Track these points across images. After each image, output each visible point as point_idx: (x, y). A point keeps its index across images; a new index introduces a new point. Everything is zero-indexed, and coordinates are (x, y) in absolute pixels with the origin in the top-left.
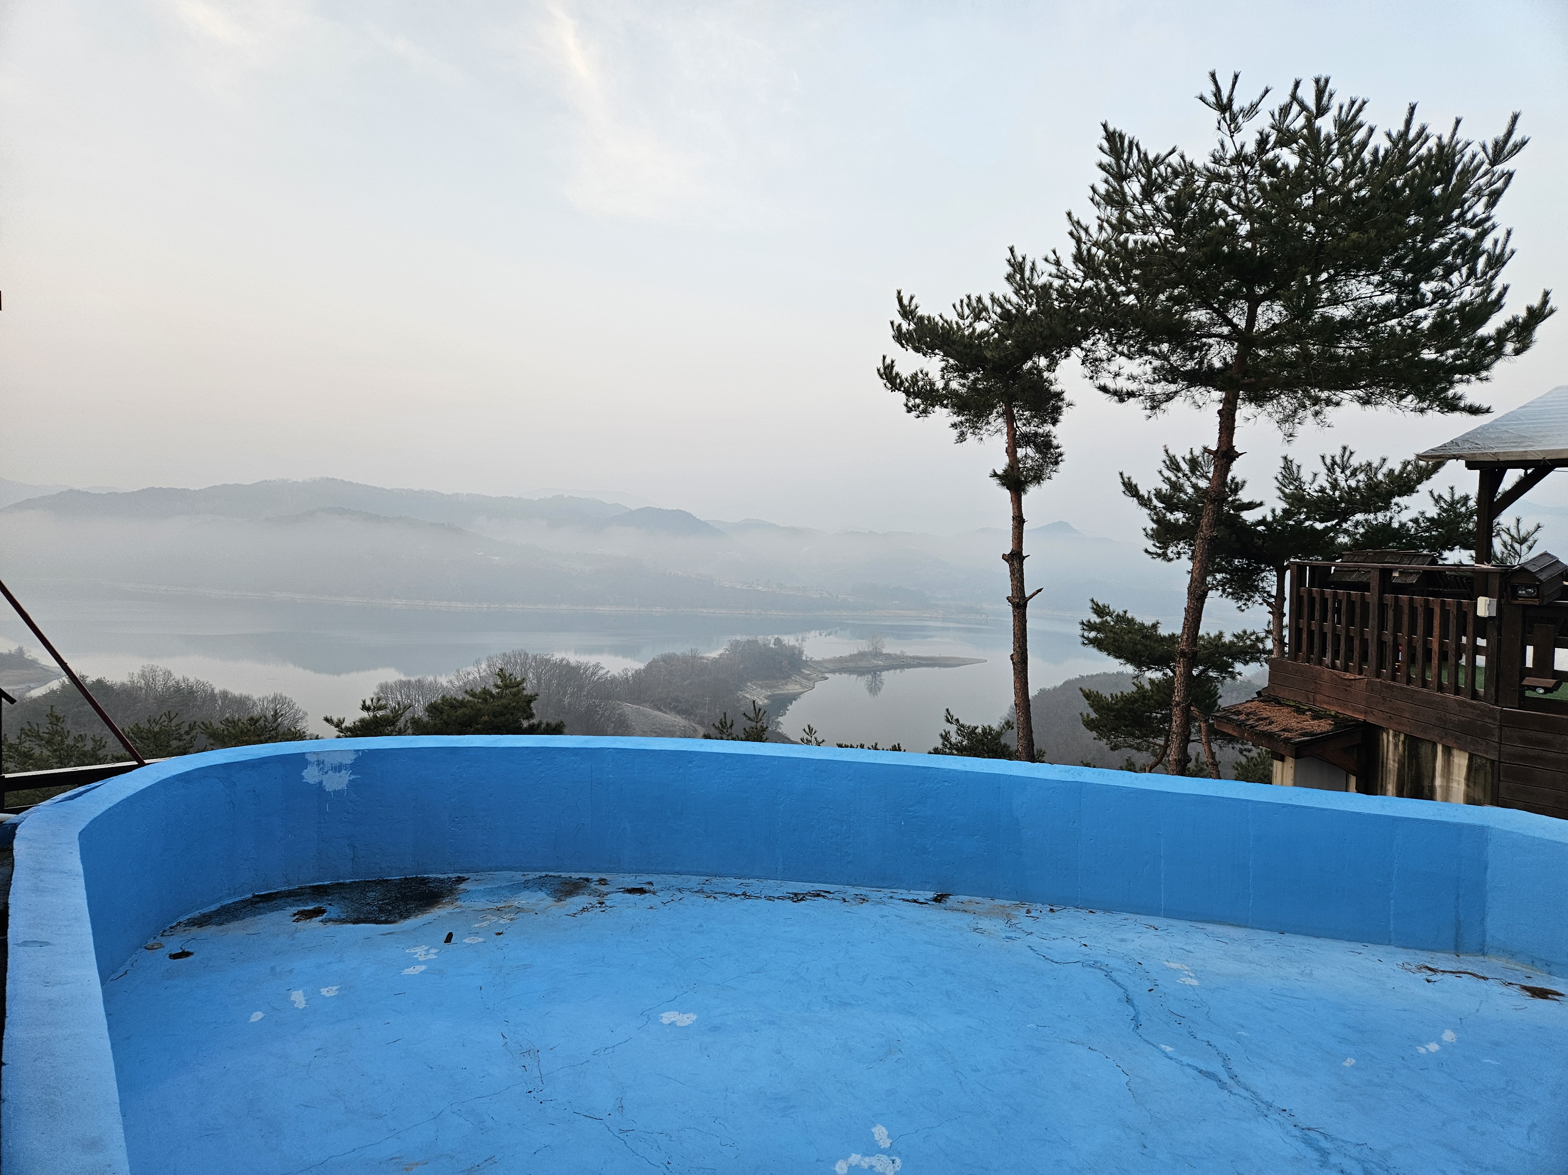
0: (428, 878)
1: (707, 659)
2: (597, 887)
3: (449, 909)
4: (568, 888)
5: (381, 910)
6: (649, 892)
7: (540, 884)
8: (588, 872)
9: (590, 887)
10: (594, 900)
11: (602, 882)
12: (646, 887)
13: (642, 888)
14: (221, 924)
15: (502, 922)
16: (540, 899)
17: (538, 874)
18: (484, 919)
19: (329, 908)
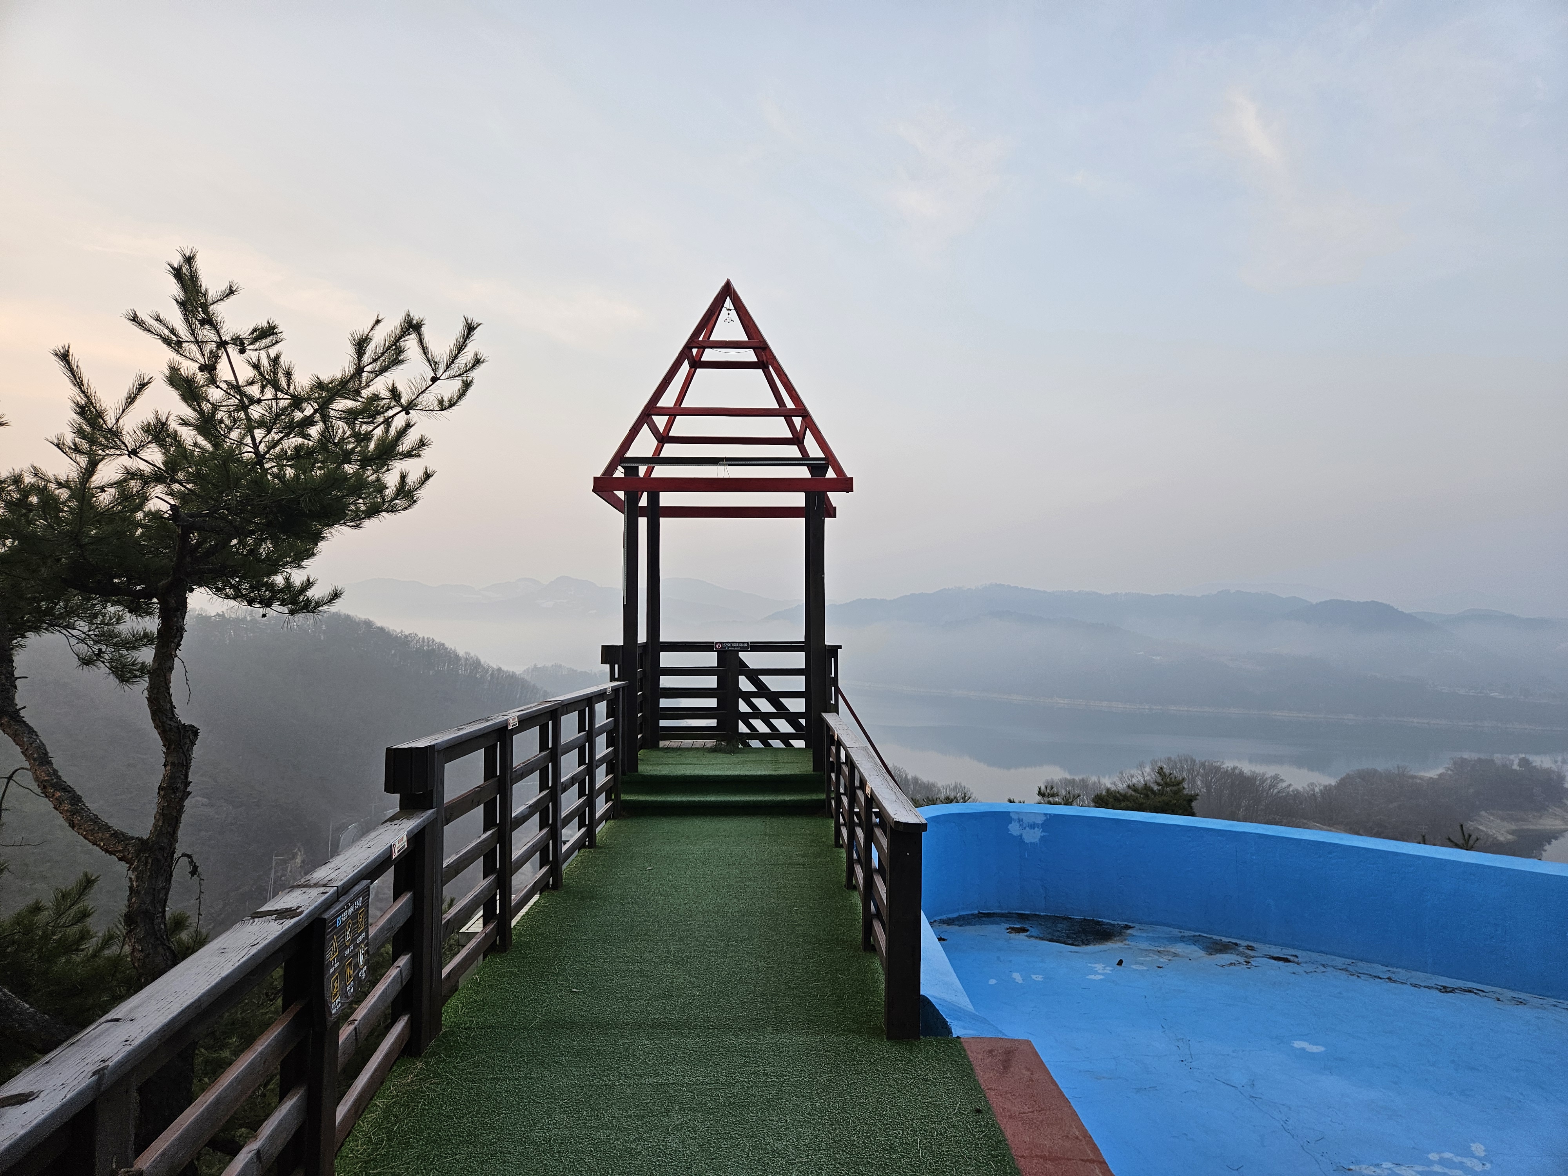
0: (1102, 921)
1: (1420, 779)
2: (1245, 950)
3: (1120, 945)
4: (1218, 947)
5: (1068, 937)
6: (1294, 962)
7: (1195, 940)
8: (1236, 938)
9: (1237, 950)
10: (1242, 960)
11: (1251, 948)
12: (1291, 958)
13: (1287, 958)
14: (961, 926)
15: (1162, 960)
16: (1196, 951)
17: (1193, 933)
18: (1147, 956)
19: (1030, 929)
